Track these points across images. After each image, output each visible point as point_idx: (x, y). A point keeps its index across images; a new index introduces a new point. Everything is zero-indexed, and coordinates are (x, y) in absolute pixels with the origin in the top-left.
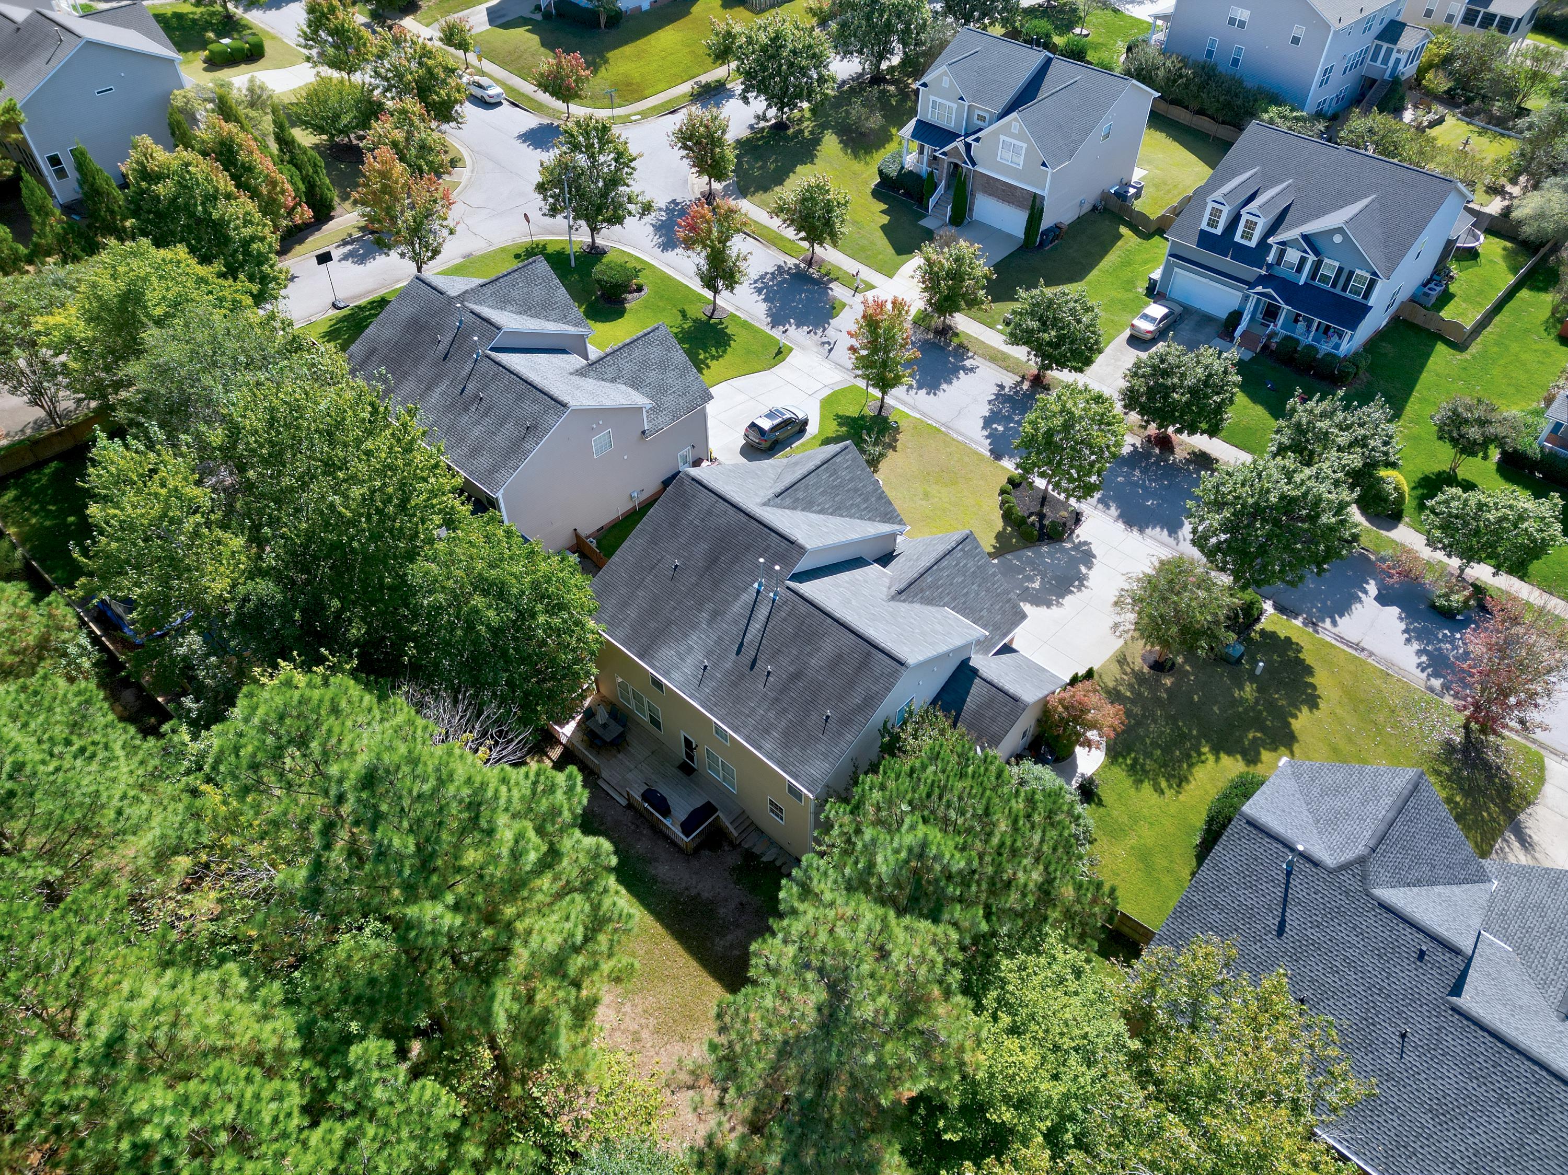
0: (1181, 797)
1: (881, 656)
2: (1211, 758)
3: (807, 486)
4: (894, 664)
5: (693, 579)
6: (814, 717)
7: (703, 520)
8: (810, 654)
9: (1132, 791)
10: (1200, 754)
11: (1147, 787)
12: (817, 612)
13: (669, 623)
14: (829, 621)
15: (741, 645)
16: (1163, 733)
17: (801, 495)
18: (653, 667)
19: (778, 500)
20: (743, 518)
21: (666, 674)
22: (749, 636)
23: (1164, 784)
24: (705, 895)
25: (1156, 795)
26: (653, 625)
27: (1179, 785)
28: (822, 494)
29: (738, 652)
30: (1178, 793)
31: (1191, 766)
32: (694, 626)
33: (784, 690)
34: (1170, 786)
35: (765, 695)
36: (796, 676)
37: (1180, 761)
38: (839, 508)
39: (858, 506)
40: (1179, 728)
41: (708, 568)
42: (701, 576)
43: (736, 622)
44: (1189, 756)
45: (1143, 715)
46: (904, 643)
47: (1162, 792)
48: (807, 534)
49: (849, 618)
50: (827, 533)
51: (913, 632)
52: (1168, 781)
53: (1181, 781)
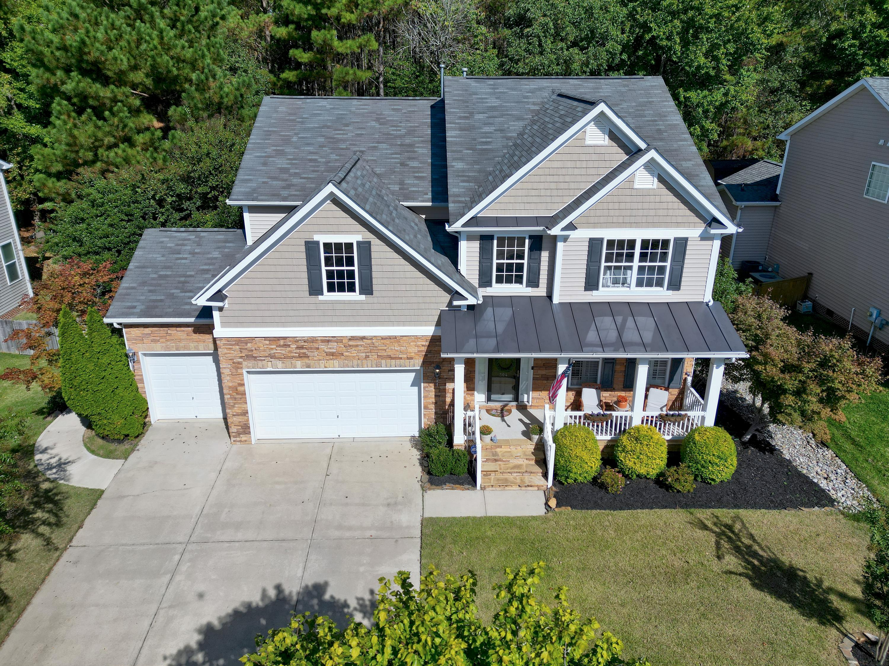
46: (291, 114)
48: (475, 94)
49: (355, 103)
50: (471, 113)
51: (297, 134)
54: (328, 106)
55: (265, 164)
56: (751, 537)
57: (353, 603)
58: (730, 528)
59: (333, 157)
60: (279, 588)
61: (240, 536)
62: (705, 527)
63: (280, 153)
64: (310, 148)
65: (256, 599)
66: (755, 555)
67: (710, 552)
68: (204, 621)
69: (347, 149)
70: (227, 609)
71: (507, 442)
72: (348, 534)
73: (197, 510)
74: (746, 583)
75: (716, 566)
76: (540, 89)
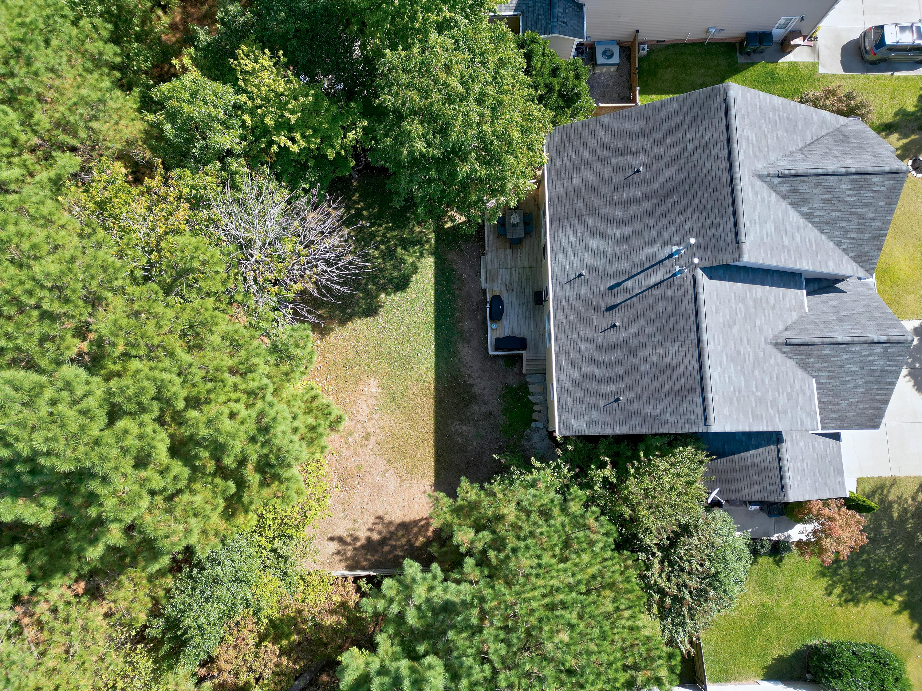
0: (838, 609)
1: (699, 401)
2: (896, 606)
3: (817, 185)
4: (701, 417)
5: (639, 195)
6: (611, 389)
7: (695, 148)
8: (654, 344)
9: (810, 576)
10: (891, 597)
11: (824, 582)
12: (692, 319)
13: (591, 214)
14: (694, 335)
15: (619, 284)
16: (883, 561)
17: (803, 189)
18: (552, 238)
19: (776, 181)
20: (725, 179)
21: (555, 252)
22: (629, 284)
23: (838, 590)
24: (476, 389)
25: (822, 592)
26: (580, 203)
27: (846, 601)
28: (825, 200)
29: (611, 288)
30: (840, 605)
31: (872, 598)
32: (604, 235)
33: (612, 349)
34: (840, 596)
35: (597, 338)
36: (630, 349)
37: (869, 588)
38: (827, 223)
39: (847, 232)
40: (900, 569)
41: (657, 197)
42: (647, 198)
43: (632, 263)
44: (881, 592)
45: (885, 539)
46: (731, 403)
47: (829, 594)
48: (762, 239)
49: (711, 347)
50: (784, 247)
51: (753, 393)
52: (843, 591)
53: (852, 600)
69: (764, 351)
76: (753, 187)
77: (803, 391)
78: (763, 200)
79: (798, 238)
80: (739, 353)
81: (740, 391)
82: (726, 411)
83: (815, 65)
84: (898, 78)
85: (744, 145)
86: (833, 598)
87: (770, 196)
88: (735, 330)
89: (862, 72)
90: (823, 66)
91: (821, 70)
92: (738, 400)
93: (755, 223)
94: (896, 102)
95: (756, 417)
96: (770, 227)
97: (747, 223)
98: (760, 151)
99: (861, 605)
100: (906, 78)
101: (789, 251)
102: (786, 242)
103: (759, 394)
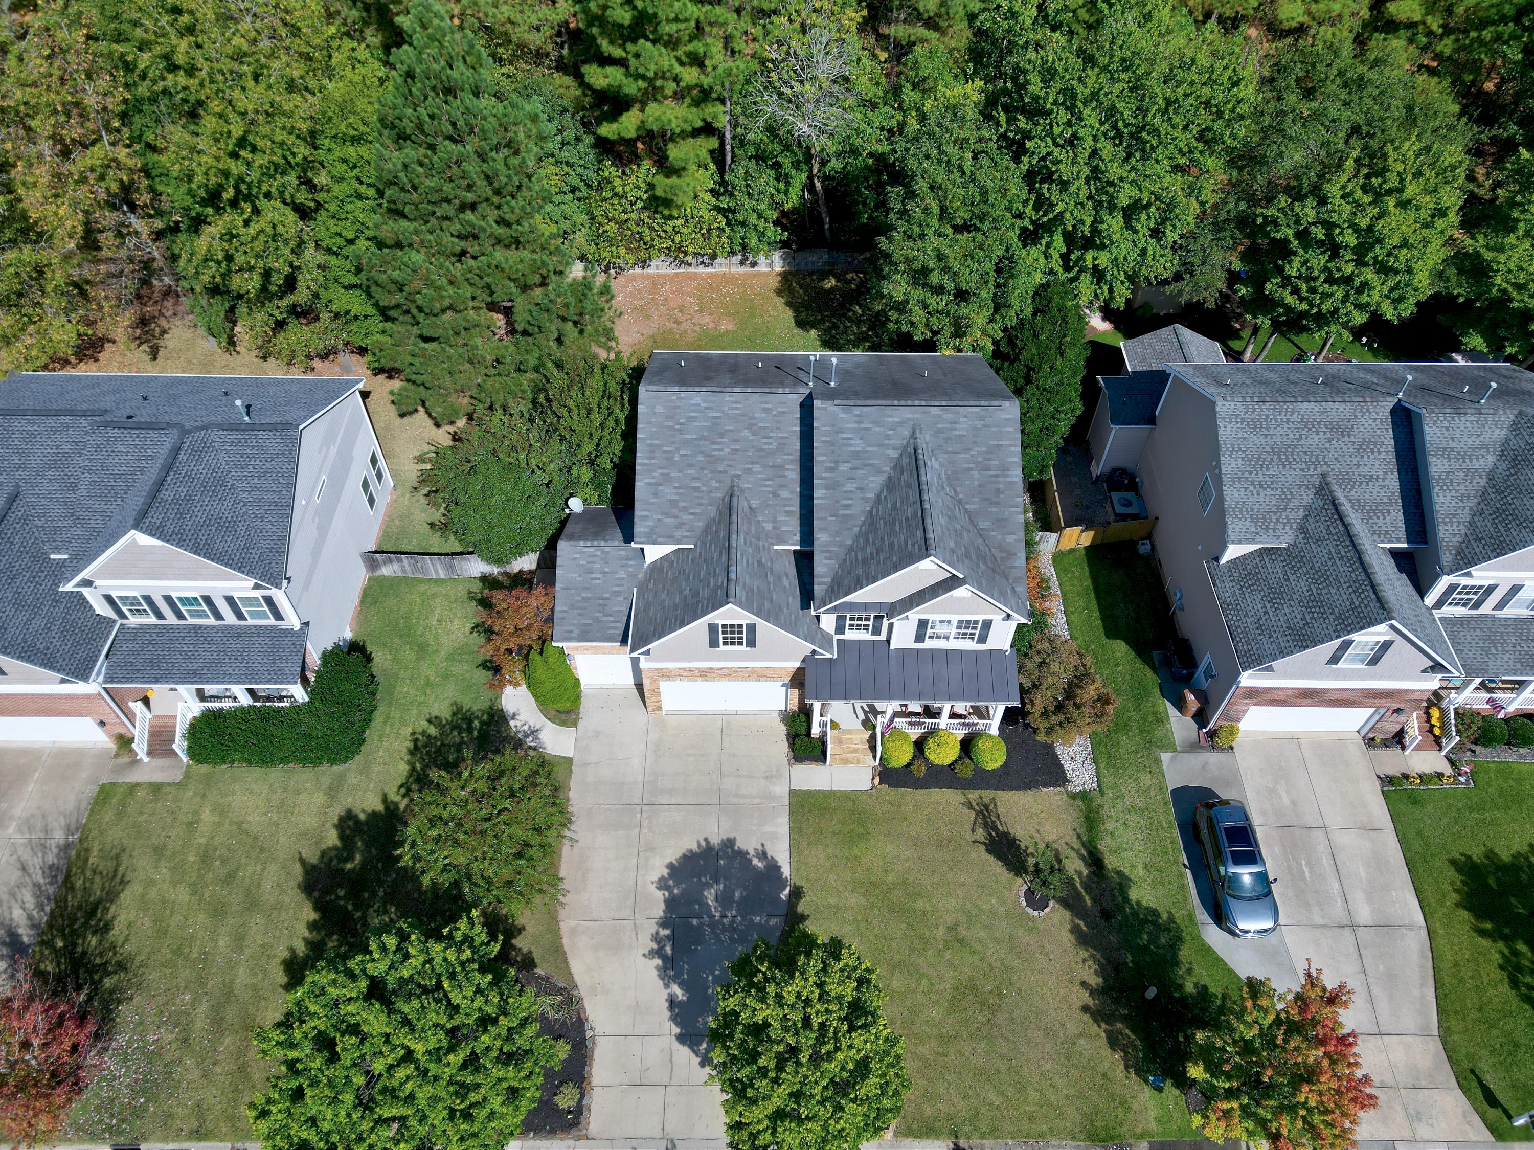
46: (668, 417)
47: (430, 721)
48: (841, 431)
49: (727, 398)
50: (837, 462)
51: (678, 449)
52: (429, 737)
53: (416, 747)
54: (703, 405)
55: (655, 495)
56: (998, 817)
57: (752, 852)
58: (986, 807)
59: (714, 484)
60: (706, 840)
61: (673, 801)
62: (971, 807)
63: (667, 478)
64: (691, 472)
65: (694, 847)
66: (995, 828)
67: (968, 827)
68: (668, 860)
69: (725, 472)
70: (679, 854)
71: (850, 732)
72: (742, 801)
73: (641, 778)
74: (982, 848)
75: (969, 836)
76: (901, 424)
77: (679, 526)
78: (888, 437)
79: (850, 487)
80: (722, 435)
81: (681, 431)
82: (659, 409)
83: (1169, 746)
84: (1181, 876)
85: (948, 416)
86: (424, 724)
87: (894, 449)
88: (746, 433)
89: (1177, 818)
90: (1173, 759)
91: (1165, 757)
92: (671, 428)
93: (860, 422)
94: (1141, 872)
95: (653, 448)
96: (857, 445)
97: (857, 411)
98: (947, 439)
99: (407, 757)
100: (1183, 887)
101: (831, 470)
102: (844, 467)
103: (677, 458)
